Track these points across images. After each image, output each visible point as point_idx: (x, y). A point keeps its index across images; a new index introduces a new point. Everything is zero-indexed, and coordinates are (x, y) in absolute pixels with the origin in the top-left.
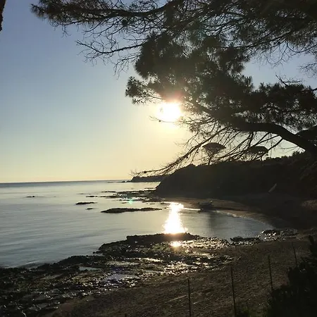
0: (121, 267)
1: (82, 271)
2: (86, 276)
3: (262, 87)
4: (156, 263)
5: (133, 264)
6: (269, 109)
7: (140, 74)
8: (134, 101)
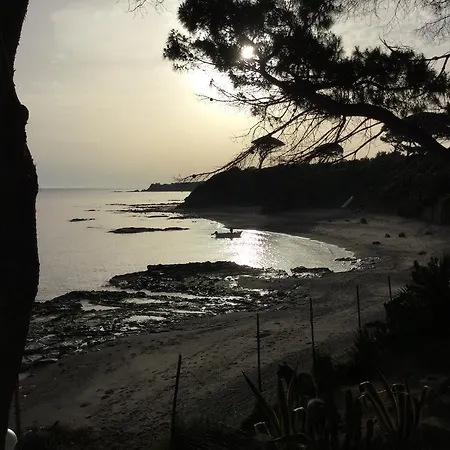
0: (142, 306)
1: (88, 312)
2: (93, 318)
3: (357, 53)
4: (190, 301)
5: (159, 302)
6: (364, 85)
7: (186, 26)
8: (176, 67)
